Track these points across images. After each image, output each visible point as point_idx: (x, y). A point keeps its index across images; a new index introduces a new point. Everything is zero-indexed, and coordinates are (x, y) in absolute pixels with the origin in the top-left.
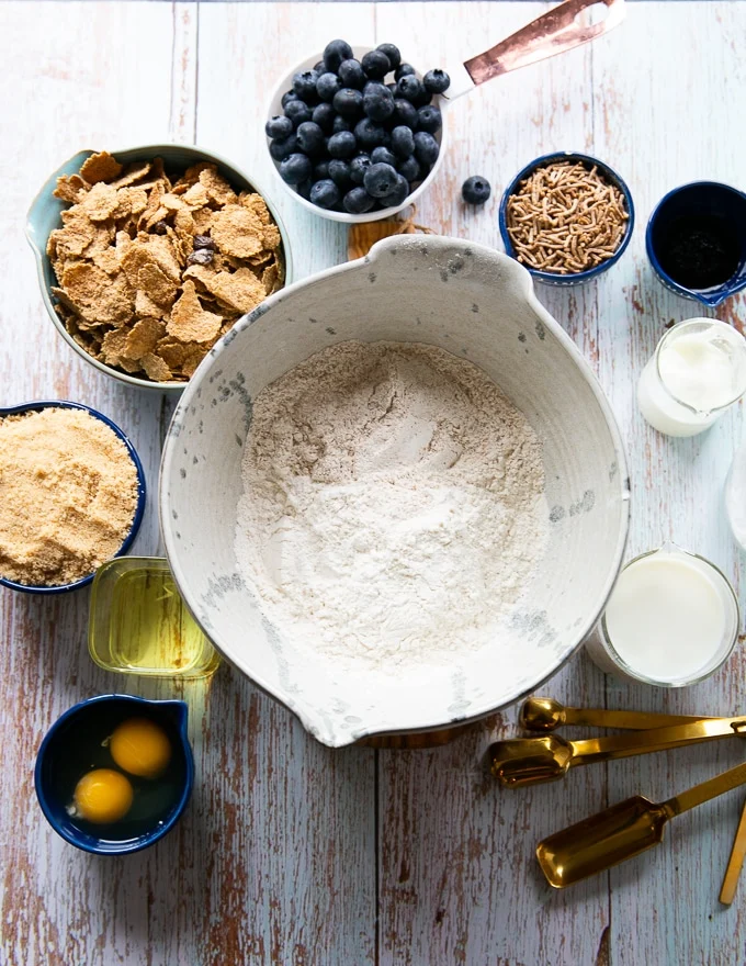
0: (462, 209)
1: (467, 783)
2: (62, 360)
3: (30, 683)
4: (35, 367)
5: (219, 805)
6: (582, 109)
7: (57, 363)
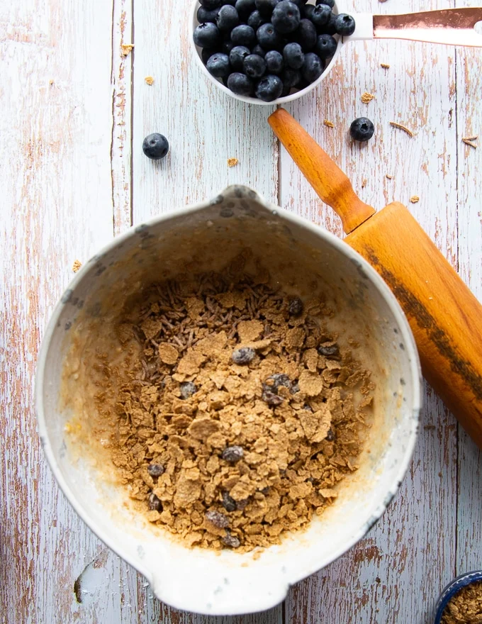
0: (350, 145)
1: (351, 596)
2: (33, 274)
3: (22, 525)
4: (12, 279)
5: (166, 613)
6: (447, 63)
7: (29, 276)
